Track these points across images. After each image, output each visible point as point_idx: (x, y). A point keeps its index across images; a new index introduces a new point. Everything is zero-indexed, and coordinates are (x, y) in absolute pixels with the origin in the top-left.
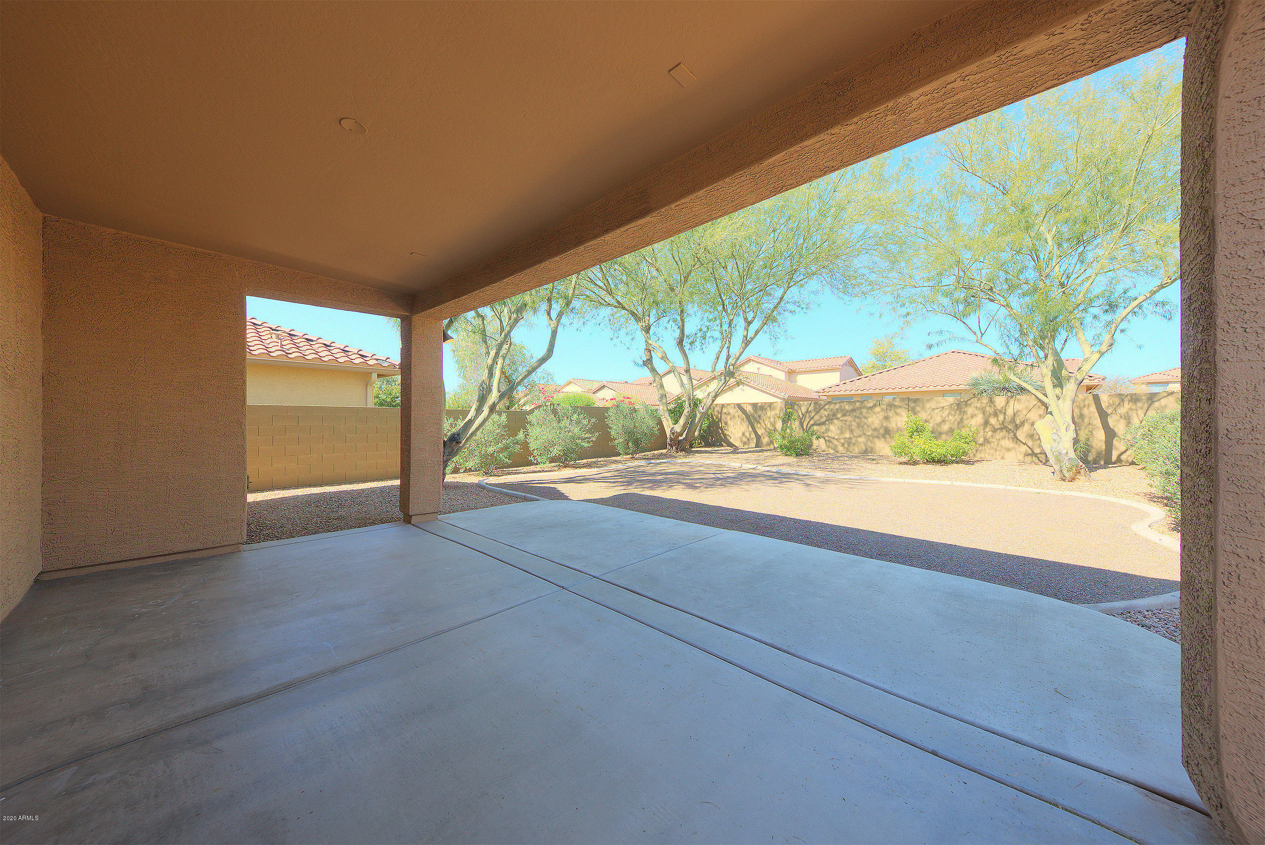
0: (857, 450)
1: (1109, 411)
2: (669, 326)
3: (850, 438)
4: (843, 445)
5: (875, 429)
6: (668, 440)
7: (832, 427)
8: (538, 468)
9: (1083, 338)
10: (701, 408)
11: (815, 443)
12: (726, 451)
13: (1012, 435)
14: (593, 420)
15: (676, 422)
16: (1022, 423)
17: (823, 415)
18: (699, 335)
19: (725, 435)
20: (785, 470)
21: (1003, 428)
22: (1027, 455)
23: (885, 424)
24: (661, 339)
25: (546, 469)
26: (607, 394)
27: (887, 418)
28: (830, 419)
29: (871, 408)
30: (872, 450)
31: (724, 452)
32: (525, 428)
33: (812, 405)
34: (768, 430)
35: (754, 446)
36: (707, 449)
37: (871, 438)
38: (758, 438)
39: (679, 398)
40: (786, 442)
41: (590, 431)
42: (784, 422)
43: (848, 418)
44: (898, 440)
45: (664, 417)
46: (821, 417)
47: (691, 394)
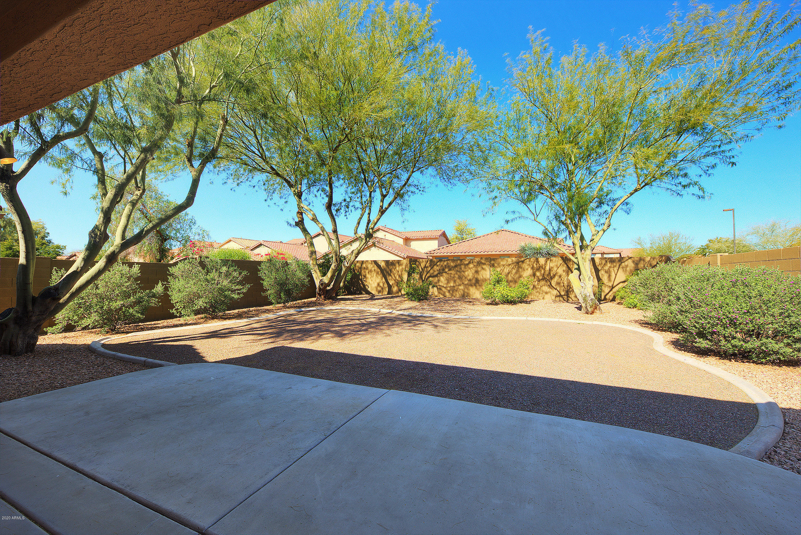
0: (458, 296)
1: (600, 268)
2: (318, 194)
3: (454, 287)
4: (449, 291)
5: (470, 280)
6: (317, 290)
7: (442, 278)
8: (182, 321)
9: (590, 221)
10: (346, 263)
11: (431, 290)
12: (366, 298)
13: (549, 283)
14: (244, 273)
15: (324, 274)
16: (554, 276)
17: (436, 270)
18: (343, 204)
19: (364, 286)
20: (415, 313)
21: (544, 279)
22: (556, 296)
23: (476, 276)
24: (311, 204)
25: (190, 322)
26: (263, 251)
27: (477, 272)
28: (441, 273)
29: (468, 264)
30: (468, 295)
31: (364, 298)
32: (166, 280)
33: (429, 262)
34: (396, 281)
35: (386, 293)
36: (350, 297)
37: (467, 286)
38: (390, 287)
39: (327, 255)
40: (411, 290)
41: (240, 283)
42: (409, 275)
43: (453, 272)
44: (486, 287)
45: (313, 270)
46: (434, 271)
47: (338, 251)
